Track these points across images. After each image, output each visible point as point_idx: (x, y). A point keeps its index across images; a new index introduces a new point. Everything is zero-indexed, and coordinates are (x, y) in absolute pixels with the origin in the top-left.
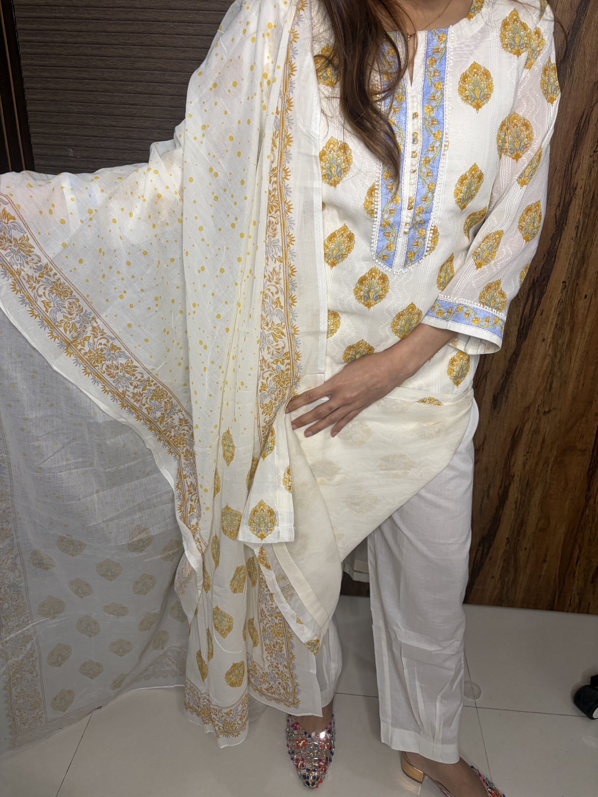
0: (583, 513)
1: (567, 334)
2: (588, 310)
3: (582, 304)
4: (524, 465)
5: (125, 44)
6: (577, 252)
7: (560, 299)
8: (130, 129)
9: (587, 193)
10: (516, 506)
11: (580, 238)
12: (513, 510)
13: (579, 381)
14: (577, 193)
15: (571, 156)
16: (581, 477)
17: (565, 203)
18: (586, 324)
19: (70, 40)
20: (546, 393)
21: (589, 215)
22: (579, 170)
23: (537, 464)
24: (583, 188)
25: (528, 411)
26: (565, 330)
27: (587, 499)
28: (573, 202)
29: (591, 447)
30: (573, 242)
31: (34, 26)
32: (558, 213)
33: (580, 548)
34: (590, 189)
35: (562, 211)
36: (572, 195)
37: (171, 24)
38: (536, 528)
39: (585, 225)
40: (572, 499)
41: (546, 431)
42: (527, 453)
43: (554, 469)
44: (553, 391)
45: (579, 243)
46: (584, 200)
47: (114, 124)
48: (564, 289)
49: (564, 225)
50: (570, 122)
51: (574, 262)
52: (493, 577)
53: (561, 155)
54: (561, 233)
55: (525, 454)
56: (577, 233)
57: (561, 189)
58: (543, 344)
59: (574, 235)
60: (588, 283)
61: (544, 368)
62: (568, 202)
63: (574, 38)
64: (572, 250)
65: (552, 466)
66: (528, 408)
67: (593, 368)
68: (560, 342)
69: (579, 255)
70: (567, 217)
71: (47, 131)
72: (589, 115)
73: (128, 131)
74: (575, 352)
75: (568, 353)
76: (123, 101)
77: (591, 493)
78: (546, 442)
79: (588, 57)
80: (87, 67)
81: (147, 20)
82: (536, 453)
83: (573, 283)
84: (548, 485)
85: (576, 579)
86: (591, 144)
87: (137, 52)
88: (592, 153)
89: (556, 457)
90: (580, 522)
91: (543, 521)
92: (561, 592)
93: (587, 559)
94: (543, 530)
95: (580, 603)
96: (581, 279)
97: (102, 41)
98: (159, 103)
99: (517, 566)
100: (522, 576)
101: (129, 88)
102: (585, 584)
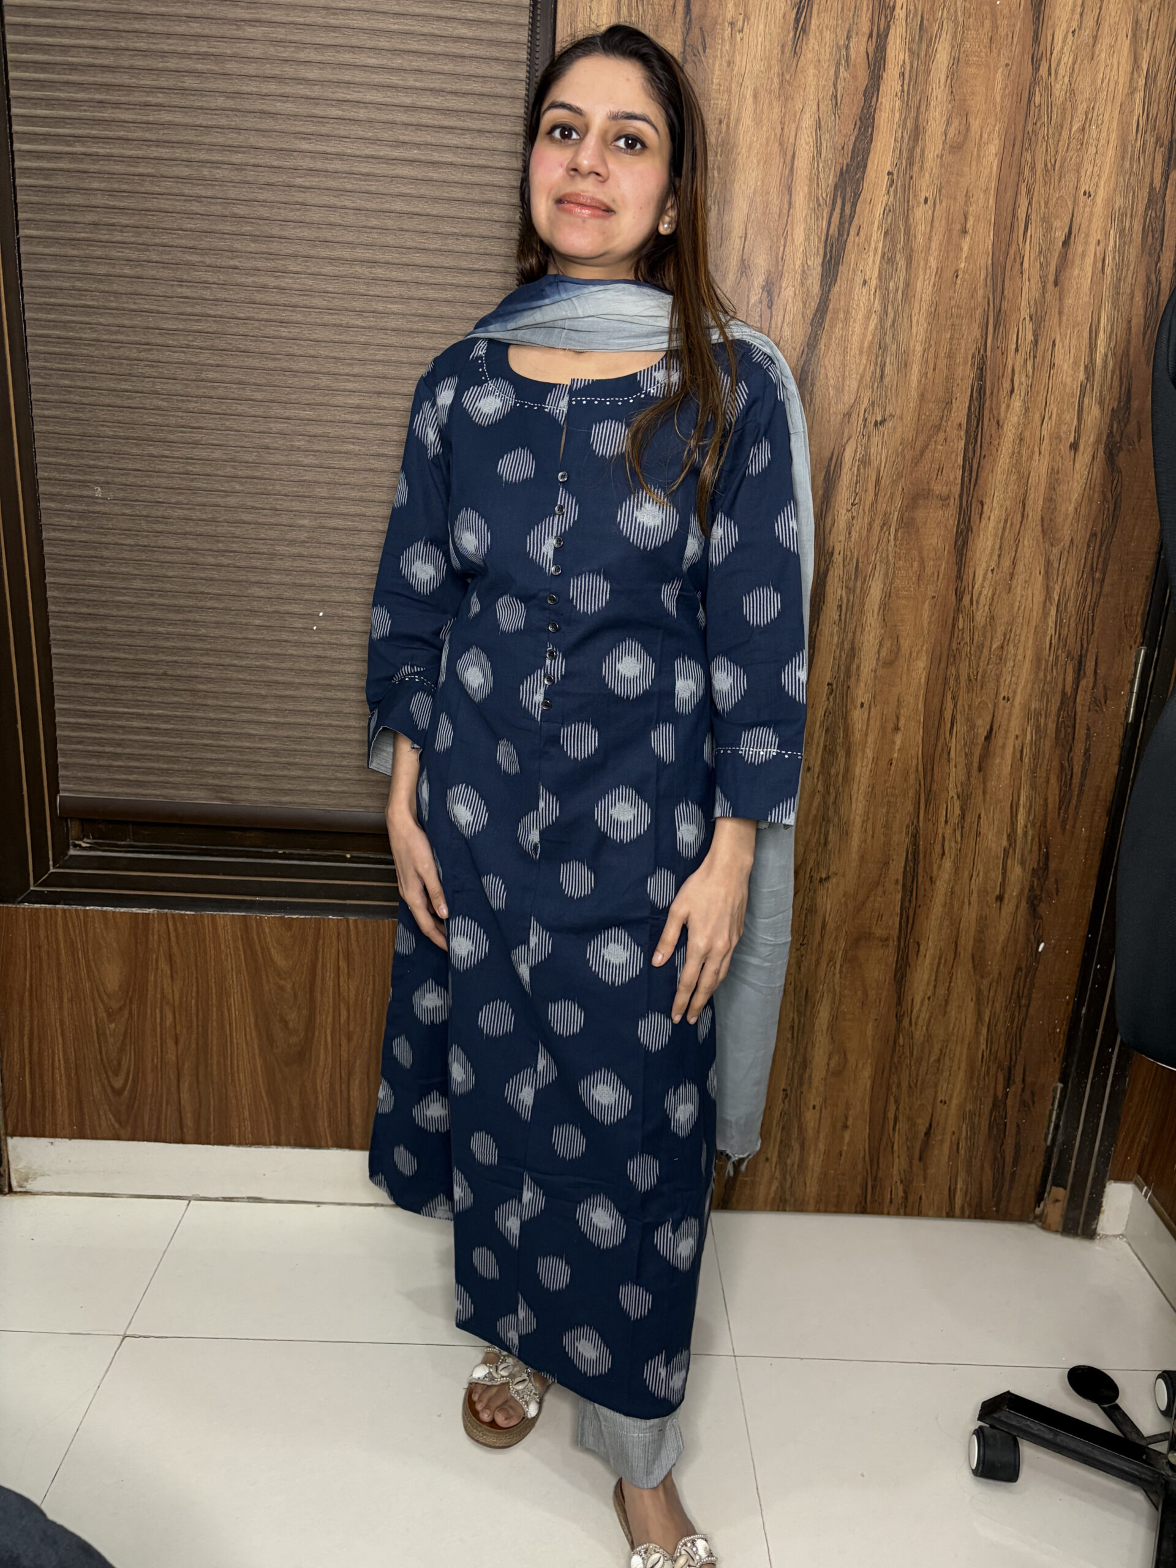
0: (895, 1042)
1: (842, 760)
2: (868, 725)
3: (858, 716)
4: (799, 964)
5: (188, 347)
6: (843, 642)
7: (827, 708)
8: (190, 461)
9: (848, 561)
10: (792, 1034)
11: (845, 622)
12: (787, 1041)
13: (866, 830)
14: (835, 560)
15: (821, 510)
16: (886, 984)
18: (867, 745)
19: (105, 337)
20: (821, 849)
21: (854, 591)
22: (835, 530)
23: (817, 963)
24: (842, 554)
26: (838, 754)
27: (899, 1018)
28: (830, 572)
29: (895, 933)
30: (836, 629)
31: (52, 317)
33: (896, 1101)
34: (852, 555)
36: (827, 562)
37: (257, 324)
38: (827, 1070)
39: (850, 604)
40: (876, 1019)
43: (844, 970)
44: (830, 846)
45: (845, 629)
46: (845, 570)
47: (167, 453)
48: (831, 693)
56: (840, 616)
58: (809, 775)
59: (837, 618)
60: (862, 685)
61: (814, 812)
63: (811, 357)
64: (836, 639)
65: (841, 966)
67: (884, 810)
68: (833, 771)
69: (847, 646)
71: (64, 461)
72: (840, 456)
73: (188, 464)
74: (855, 787)
75: (846, 789)
76: (183, 422)
77: (904, 1008)
78: (828, 928)
79: (832, 382)
80: (130, 375)
81: (221, 317)
82: (815, 945)
83: (843, 685)
84: (837, 998)
85: (896, 1155)
86: (847, 495)
87: (205, 357)
88: (849, 507)
89: (846, 952)
90: (892, 1057)
91: (836, 1058)
92: (875, 1180)
93: (909, 1119)
94: (838, 1073)
95: (906, 1198)
96: (853, 679)
97: (153, 341)
98: (236, 427)
99: (804, 1139)
100: (812, 1156)
101: (191, 406)
102: (911, 1163)
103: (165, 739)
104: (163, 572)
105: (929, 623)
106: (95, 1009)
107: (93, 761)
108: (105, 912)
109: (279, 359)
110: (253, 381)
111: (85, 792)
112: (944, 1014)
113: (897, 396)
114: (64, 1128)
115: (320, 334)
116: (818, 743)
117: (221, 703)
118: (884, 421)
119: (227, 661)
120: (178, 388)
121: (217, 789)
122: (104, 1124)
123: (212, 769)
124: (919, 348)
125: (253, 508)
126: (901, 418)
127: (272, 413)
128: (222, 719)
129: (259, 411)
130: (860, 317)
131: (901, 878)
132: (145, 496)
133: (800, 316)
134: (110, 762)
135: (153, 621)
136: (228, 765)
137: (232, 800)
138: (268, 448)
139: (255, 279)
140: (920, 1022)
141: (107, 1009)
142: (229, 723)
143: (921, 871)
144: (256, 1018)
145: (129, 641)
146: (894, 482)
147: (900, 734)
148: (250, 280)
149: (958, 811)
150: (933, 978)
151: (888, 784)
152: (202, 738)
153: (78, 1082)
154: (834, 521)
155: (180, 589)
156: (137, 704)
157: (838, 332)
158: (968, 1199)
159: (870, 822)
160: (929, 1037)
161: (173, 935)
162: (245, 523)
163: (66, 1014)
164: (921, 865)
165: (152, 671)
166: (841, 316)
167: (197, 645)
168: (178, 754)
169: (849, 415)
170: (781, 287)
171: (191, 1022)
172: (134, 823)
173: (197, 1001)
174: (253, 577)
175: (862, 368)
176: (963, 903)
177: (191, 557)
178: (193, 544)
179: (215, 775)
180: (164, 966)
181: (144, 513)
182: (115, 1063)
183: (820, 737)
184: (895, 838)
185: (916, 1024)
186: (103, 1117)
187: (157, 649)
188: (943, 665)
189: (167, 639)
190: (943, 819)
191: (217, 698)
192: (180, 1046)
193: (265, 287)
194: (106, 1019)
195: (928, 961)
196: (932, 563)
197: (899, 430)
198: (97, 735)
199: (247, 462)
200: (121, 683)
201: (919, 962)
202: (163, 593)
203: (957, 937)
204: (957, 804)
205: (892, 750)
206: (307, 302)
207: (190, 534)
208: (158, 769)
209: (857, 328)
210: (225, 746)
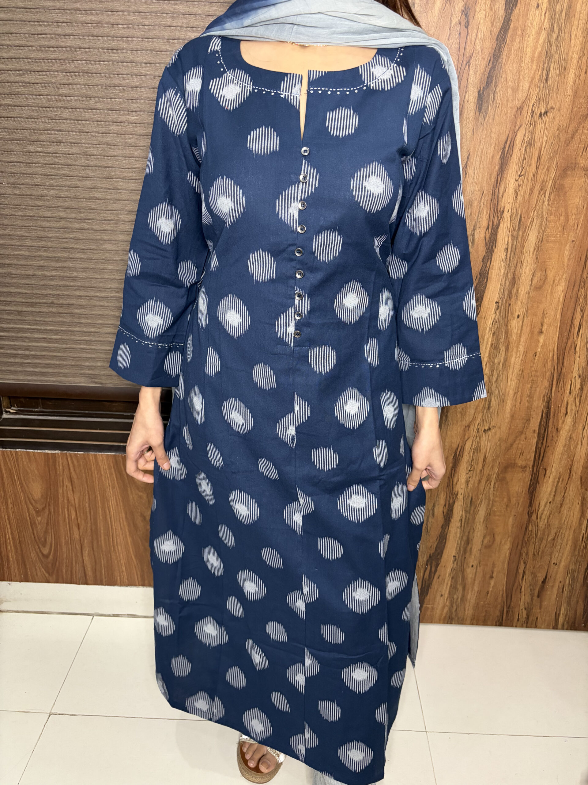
0: (526, 529)
1: (503, 353)
2: (522, 330)
3: (515, 324)
4: (467, 482)
5: (48, 71)
6: (507, 274)
7: (494, 319)
8: (56, 155)
9: (514, 216)
10: (461, 524)
11: (510, 260)
12: (458, 527)
13: (516, 399)
14: (505, 216)
15: (497, 181)
16: (523, 493)
17: (494, 226)
18: (520, 343)
20: (485, 411)
21: (517, 238)
22: (506, 194)
23: (480, 481)
24: (510, 211)
25: (468, 430)
26: (500, 349)
27: (530, 515)
28: (501, 225)
29: (531, 463)
30: (503, 264)
32: (488, 236)
33: (525, 563)
34: (517, 213)
35: (492, 234)
36: (499, 219)
37: (95, 51)
38: (482, 545)
39: (514, 247)
40: (515, 515)
41: (487, 449)
42: (469, 471)
43: (496, 486)
44: (491, 409)
45: (509, 264)
46: (512, 223)
47: (40, 149)
48: (498, 309)
49: (494, 247)
50: (495, 147)
51: (505, 283)
52: (442, 595)
53: (487, 179)
54: (492, 255)
55: (467, 472)
56: (506, 255)
57: (489, 212)
59: (504, 257)
60: (519, 303)
62: (496, 225)
63: (496, 65)
64: (503, 271)
65: (495, 483)
66: (469, 426)
67: (529, 386)
68: (496, 361)
69: (510, 276)
70: (496, 239)
72: (513, 141)
73: (55, 157)
74: (511, 371)
75: (505, 372)
76: (49, 127)
77: (533, 508)
78: (488, 460)
79: (510, 83)
80: (10, 93)
81: (70, 47)
82: (478, 471)
83: (506, 303)
84: (491, 502)
85: (523, 594)
86: (516, 168)
87: (61, 78)
88: (517, 177)
89: (498, 474)
90: (524, 537)
91: (488, 538)
92: (509, 607)
93: (532, 573)
94: (488, 547)
95: (528, 617)
96: (513, 299)
97: (24, 68)
98: (85, 129)
99: (465, 584)
100: (470, 594)
101: (54, 114)
102: (532, 599)
103: (56, 345)
104: (45, 234)
105: (569, 260)
106: (28, 509)
107: (12, 360)
108: (29, 452)
109: (112, 78)
110: (96, 95)
111: (8, 379)
112: (560, 512)
113: (557, 93)
114: (15, 576)
115: (141, 57)
116: (487, 343)
117: (90, 321)
118: (546, 112)
119: (92, 294)
120: (44, 101)
121: (90, 376)
122: (39, 574)
123: (87, 364)
124: (575, 56)
125: (102, 188)
126: (559, 110)
127: (110, 118)
128: (91, 332)
129: (101, 117)
130: (533, 33)
131: (537, 429)
132: (28, 181)
133: (489, 34)
134: (22, 361)
135: (42, 268)
136: (97, 361)
137: (101, 383)
138: (109, 144)
139: (93, 17)
140: (543, 517)
141: (35, 509)
142: (96, 334)
143: (550, 425)
144: (126, 514)
145: (27, 281)
146: (551, 159)
147: (543, 336)
148: (88, 18)
149: (578, 386)
150: (554, 490)
151: (533, 369)
152: (80, 344)
153: (22, 550)
154: (505, 188)
155: (58, 246)
156: (36, 323)
157: (516, 45)
158: (567, 619)
159: (519, 394)
160: (548, 526)
161: (71, 466)
162: (97, 199)
163: (11, 512)
164: (551, 421)
165: (44, 301)
166: (519, 32)
167: (72, 284)
168: (65, 355)
169: (521, 108)
170: (475, 11)
171: (87, 517)
172: (42, 399)
173: (89, 504)
174: (105, 237)
175: (533, 72)
176: (577, 444)
177: (62, 224)
178: (63, 215)
179: (89, 368)
180: (67, 483)
181: (29, 193)
182: (43, 539)
183: (489, 338)
184: (535, 404)
185: (541, 518)
186: (38, 570)
187: (46, 287)
188: (576, 289)
189: (52, 280)
190: (568, 391)
191: (88, 318)
192: (81, 531)
193: (99, 23)
194: (35, 515)
195: (551, 480)
196: (573, 217)
197: (557, 119)
198: (12, 343)
199: (95, 155)
200: (25, 309)
201: (545, 480)
202: (46, 249)
203: (572, 465)
204: (578, 381)
205: (537, 346)
206: (130, 34)
207: (61, 207)
208: (53, 365)
209: (530, 42)
210: (94, 349)
